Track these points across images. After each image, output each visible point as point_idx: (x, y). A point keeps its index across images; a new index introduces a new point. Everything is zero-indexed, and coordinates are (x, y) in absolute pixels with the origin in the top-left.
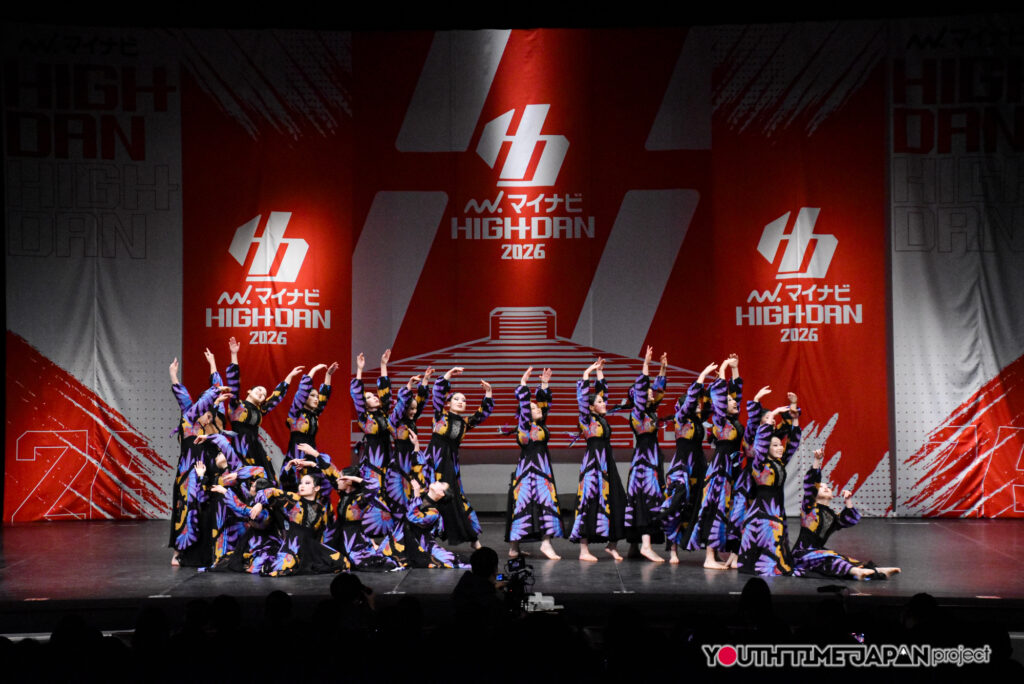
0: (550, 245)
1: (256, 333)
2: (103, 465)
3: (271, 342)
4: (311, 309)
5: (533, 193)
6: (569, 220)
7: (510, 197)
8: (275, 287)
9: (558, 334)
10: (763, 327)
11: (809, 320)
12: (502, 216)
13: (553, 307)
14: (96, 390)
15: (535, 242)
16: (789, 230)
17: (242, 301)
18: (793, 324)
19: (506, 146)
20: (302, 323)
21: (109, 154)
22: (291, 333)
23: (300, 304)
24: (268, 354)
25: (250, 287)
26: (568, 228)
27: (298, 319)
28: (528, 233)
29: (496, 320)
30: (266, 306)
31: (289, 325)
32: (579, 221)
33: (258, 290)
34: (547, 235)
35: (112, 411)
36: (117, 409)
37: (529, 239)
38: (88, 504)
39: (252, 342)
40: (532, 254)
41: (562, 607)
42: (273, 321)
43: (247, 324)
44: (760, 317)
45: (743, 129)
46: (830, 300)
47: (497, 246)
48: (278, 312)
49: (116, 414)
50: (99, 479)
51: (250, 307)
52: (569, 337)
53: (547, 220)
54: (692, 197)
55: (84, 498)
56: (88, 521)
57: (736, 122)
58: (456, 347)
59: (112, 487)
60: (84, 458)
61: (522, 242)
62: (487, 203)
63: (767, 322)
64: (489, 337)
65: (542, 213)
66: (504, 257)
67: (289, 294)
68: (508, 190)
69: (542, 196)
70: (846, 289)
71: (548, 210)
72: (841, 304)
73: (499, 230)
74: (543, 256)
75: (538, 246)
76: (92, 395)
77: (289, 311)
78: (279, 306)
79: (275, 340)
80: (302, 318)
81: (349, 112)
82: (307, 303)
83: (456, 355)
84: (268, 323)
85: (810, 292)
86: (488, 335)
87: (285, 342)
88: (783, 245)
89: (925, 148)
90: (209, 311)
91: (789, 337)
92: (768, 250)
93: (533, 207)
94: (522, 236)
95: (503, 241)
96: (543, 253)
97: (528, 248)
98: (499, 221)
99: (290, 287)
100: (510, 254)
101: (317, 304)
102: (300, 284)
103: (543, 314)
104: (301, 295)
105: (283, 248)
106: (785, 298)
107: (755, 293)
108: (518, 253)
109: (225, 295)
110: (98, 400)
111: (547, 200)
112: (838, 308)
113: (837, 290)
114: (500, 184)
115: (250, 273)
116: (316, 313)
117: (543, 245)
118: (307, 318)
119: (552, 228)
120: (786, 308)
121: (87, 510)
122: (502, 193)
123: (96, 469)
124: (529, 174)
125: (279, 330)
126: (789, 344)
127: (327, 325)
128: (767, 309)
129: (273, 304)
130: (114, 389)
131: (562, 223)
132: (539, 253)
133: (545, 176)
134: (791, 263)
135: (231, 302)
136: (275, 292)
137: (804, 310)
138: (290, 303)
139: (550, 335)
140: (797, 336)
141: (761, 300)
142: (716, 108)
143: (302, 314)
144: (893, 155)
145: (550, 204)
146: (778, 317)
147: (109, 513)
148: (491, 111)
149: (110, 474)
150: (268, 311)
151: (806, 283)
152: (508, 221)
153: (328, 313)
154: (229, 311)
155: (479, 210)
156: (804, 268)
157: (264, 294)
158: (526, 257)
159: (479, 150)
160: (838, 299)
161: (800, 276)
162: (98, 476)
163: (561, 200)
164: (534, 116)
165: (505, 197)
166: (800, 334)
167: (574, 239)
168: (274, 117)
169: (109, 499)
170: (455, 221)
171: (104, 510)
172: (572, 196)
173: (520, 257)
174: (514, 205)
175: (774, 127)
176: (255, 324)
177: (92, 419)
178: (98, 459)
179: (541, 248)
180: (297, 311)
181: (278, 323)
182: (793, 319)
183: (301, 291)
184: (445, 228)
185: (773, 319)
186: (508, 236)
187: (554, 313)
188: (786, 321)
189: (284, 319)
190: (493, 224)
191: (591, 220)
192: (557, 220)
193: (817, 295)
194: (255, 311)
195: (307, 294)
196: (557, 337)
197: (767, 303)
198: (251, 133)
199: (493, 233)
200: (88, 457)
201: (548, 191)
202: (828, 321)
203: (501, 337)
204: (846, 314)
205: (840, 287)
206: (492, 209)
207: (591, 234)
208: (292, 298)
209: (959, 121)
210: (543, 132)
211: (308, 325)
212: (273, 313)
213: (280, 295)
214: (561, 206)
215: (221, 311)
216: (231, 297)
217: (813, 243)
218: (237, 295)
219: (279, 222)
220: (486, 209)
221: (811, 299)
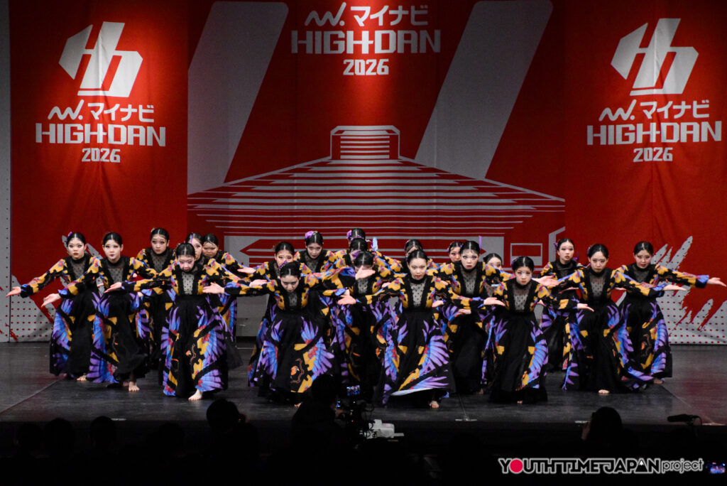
0: (395, 61)
1: (89, 150)
3: (103, 159)
4: (146, 125)
6: (414, 34)
7: (353, 9)
8: (108, 102)
9: (402, 154)
10: (615, 146)
11: (664, 139)
12: (345, 29)
13: (396, 126)
15: (379, 57)
17: (73, 117)
18: (647, 143)
20: (136, 140)
22: (125, 150)
23: (134, 120)
24: (101, 172)
25: (82, 102)
26: (413, 42)
27: (132, 135)
28: (372, 47)
29: (337, 139)
30: (99, 122)
31: (123, 142)
32: (424, 34)
33: (90, 105)
34: (391, 50)
37: (372, 54)
39: (84, 159)
40: (375, 70)
42: (106, 138)
43: (80, 140)
44: (612, 136)
46: (688, 117)
47: (338, 61)
48: (111, 128)
51: (83, 123)
52: (413, 157)
53: (391, 33)
58: (295, 167)
61: (365, 57)
62: (328, 15)
63: (619, 141)
64: (330, 157)
65: (386, 26)
66: (346, 72)
67: (122, 110)
69: (386, 7)
70: (705, 105)
71: (393, 23)
72: (700, 121)
73: (341, 44)
74: (386, 72)
75: (382, 61)
77: (123, 128)
78: (112, 122)
79: (108, 157)
80: (136, 135)
82: (141, 119)
83: (296, 175)
84: (100, 140)
85: (665, 109)
86: (329, 155)
87: (118, 160)
90: (39, 126)
91: (642, 156)
92: (622, 65)
93: (377, 19)
94: (365, 50)
95: (345, 55)
96: (386, 68)
97: (371, 64)
98: (341, 34)
99: (123, 102)
100: (353, 70)
101: (152, 121)
102: (133, 100)
103: (387, 133)
104: (135, 110)
105: (116, 61)
107: (607, 111)
108: (361, 68)
109: (56, 110)
111: (391, 12)
112: (696, 125)
113: (696, 106)
115: (82, 87)
116: (151, 130)
117: (387, 60)
118: (141, 136)
119: (396, 43)
120: (640, 126)
122: (345, 5)
125: (112, 147)
126: (642, 164)
127: (162, 142)
128: (619, 128)
129: (106, 120)
131: (407, 37)
132: (382, 69)
134: (646, 80)
135: (62, 117)
136: (108, 107)
137: (659, 128)
138: (123, 119)
139: (393, 156)
140: (650, 155)
141: (613, 118)
143: (136, 131)
145: (395, 17)
146: (631, 136)
150: (100, 126)
151: (662, 100)
152: (350, 34)
153: (163, 130)
154: (60, 126)
155: (320, 23)
156: (660, 83)
157: (96, 109)
158: (369, 73)
160: (696, 115)
161: (655, 92)
163: (406, 12)
165: (347, 9)
166: (654, 154)
167: (419, 54)
170: (295, 34)
172: (417, 8)
173: (362, 73)
174: (357, 17)
176: (87, 141)
179: (385, 64)
180: (131, 128)
181: (111, 140)
182: (647, 138)
183: (135, 106)
184: (284, 41)
185: (625, 138)
186: (350, 51)
187: (397, 132)
188: (640, 140)
189: (117, 137)
190: (335, 37)
191: (437, 34)
192: (401, 33)
193: (672, 112)
194: (88, 126)
195: (142, 110)
196: (399, 157)
197: (620, 121)
199: (335, 47)
201: (390, 3)
202: (684, 140)
203: (342, 157)
204: (704, 132)
205: (699, 103)
206: (334, 22)
207: (437, 48)
208: (126, 114)
212: (105, 130)
213: (113, 111)
214: (406, 18)
215: (52, 126)
216: (62, 113)
217: (671, 57)
218: (68, 110)
219: (111, 33)
220: (328, 22)
221: (666, 116)
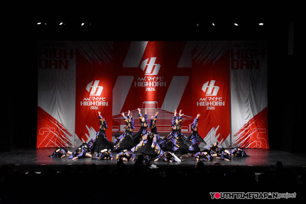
0: (157, 88)
1: (92, 107)
2: (58, 135)
3: (95, 109)
4: (104, 101)
5: (153, 76)
6: (160, 82)
7: (148, 77)
8: (96, 97)
9: (158, 107)
10: (203, 106)
11: (213, 105)
12: (146, 81)
13: (157, 102)
14: (56, 119)
15: (153, 87)
16: (209, 85)
17: (89, 100)
18: (209, 106)
19: (147, 66)
20: (102, 105)
21: (60, 68)
22: (99, 107)
23: (101, 100)
24: (94, 111)
25: (90, 97)
26: (160, 84)
27: (101, 104)
28: (152, 85)
29: (144, 104)
31: (99, 105)
32: (163, 82)
33: (92, 97)
34: (156, 86)
35: (60, 124)
36: (61, 123)
37: (151, 86)
38: (54, 144)
39: (91, 109)
40: (152, 90)
41: (158, 167)
42: (95, 104)
43: (90, 105)
44: (202, 104)
45: (199, 63)
46: (218, 100)
47: (144, 88)
48: (96, 102)
49: (61, 124)
50: (57, 139)
51: (90, 101)
52: (160, 108)
53: (156, 82)
54: (188, 78)
55: (54, 143)
56: (55, 148)
57: (197, 62)
59: (60, 140)
60: (54, 134)
61: (150, 87)
62: (142, 78)
63: (204, 105)
64: (143, 108)
65: (155, 81)
67: (99, 98)
68: (147, 76)
69: (155, 77)
70: (221, 98)
71: (156, 80)
72: (220, 101)
73: (145, 84)
74: (155, 90)
75: (154, 88)
76: (56, 120)
77: (99, 102)
78: (97, 101)
81: (112, 59)
82: (103, 100)
83: (135, 112)
85: (213, 99)
87: (98, 109)
88: (207, 88)
89: (238, 68)
90: (81, 102)
91: (208, 108)
92: (204, 89)
93: (153, 79)
94: (150, 86)
95: (146, 87)
96: (155, 89)
98: (145, 82)
99: (99, 97)
100: (147, 90)
101: (105, 101)
102: (101, 96)
103: (155, 103)
105: (98, 88)
106: (208, 100)
107: (201, 99)
108: (149, 89)
109: (85, 99)
110: (57, 121)
111: (156, 78)
112: (219, 102)
113: (219, 98)
114: (145, 74)
115: (90, 94)
116: (105, 102)
118: (103, 104)
119: (157, 84)
120: (208, 102)
121: (54, 145)
122: (146, 76)
123: (56, 136)
124: (152, 72)
125: (96, 106)
126: (208, 110)
127: (107, 105)
128: (204, 102)
129: (95, 100)
130: (60, 119)
131: (159, 83)
133: (155, 73)
134: (209, 93)
135: (86, 100)
136: (96, 98)
137: (212, 103)
138: (99, 100)
139: (156, 108)
140: (210, 108)
141: (202, 100)
142: (193, 58)
143: (102, 103)
144: (231, 69)
145: (156, 79)
146: (206, 104)
147: (59, 146)
148: (144, 59)
149: (59, 137)
150: (94, 102)
151: (212, 97)
152: (147, 82)
153: (107, 102)
154: (86, 102)
155: (141, 80)
156: (212, 93)
157: (93, 98)
158: (151, 90)
159: (141, 67)
160: (219, 100)
161: (211, 95)
162: (57, 138)
163: (159, 78)
164: (153, 60)
165: (146, 77)
166: (211, 108)
167: (161, 87)
168: (96, 60)
169: (59, 143)
170: (135, 82)
171: (58, 145)
172: (161, 77)
174: (148, 79)
175: (205, 63)
176: (91, 105)
177: (56, 125)
178: (57, 134)
180: (101, 102)
181: (96, 105)
182: (209, 105)
183: (102, 98)
184: (133, 84)
185: (205, 105)
186: (147, 86)
187: (157, 103)
188: (208, 105)
189: (98, 104)
190: (144, 83)
191: (165, 82)
192: (158, 82)
193: (214, 99)
194: (91, 102)
195: (103, 98)
197: (204, 101)
198: (91, 63)
199: (144, 85)
200: (55, 134)
201: (156, 76)
202: (217, 105)
204: (221, 104)
205: (220, 98)
206: (144, 80)
207: (165, 85)
208: (99, 99)
209: (245, 62)
210: (155, 63)
211: (103, 105)
212: (95, 102)
213: (97, 99)
214: (159, 79)
215: (84, 102)
217: (214, 88)
218: (88, 99)
219: (97, 83)
220: (142, 80)
221: (213, 100)
